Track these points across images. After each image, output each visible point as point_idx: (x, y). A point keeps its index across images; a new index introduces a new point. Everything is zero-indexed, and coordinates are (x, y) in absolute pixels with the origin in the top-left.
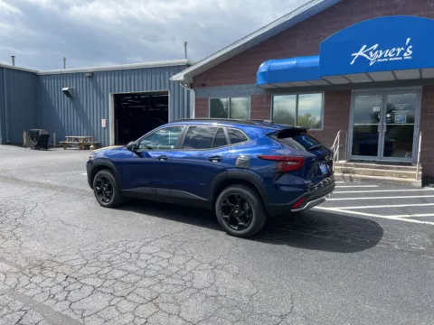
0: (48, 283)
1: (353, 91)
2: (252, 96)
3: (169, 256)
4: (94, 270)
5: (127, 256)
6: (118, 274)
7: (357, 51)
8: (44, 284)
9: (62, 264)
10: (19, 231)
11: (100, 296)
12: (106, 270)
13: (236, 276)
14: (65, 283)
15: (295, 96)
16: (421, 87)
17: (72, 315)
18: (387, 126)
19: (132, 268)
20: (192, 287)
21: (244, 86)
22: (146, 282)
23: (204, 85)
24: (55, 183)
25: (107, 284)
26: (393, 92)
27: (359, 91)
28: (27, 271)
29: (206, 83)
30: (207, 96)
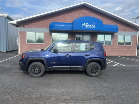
1: (75, 34)
2: (45, 32)
7: (83, 24)
15: (59, 34)
21: (43, 29)
23: (24, 27)
26: (85, 35)
27: (77, 34)
29: (24, 26)
30: (25, 31)
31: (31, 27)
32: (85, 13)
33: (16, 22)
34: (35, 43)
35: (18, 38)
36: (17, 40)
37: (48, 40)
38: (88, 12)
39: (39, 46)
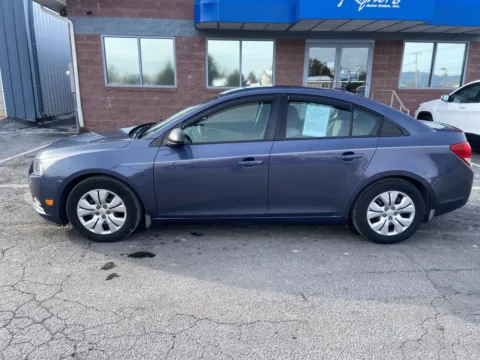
1: (308, 41)
2: (176, 38)
15: (238, 42)
16: (373, 42)
18: (342, 84)
21: (166, 21)
23: (89, 13)
26: (348, 45)
27: (315, 41)
29: (92, 10)
30: (98, 33)
31: (119, 15)
34: (140, 86)
35: (70, 65)
36: (68, 72)
37: (190, 73)
39: (156, 98)
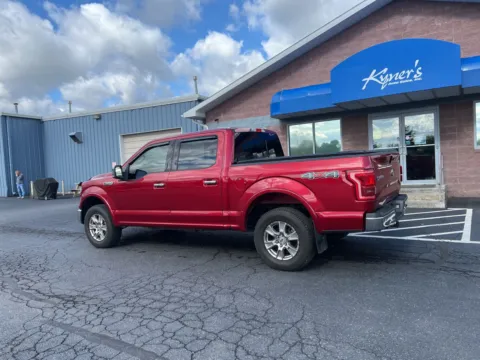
0: (82, 313)
1: (370, 115)
3: (191, 285)
4: (123, 301)
5: (152, 287)
6: (145, 302)
7: (368, 76)
8: (79, 314)
9: (92, 298)
10: (46, 275)
11: (131, 320)
12: (134, 300)
13: (253, 297)
14: (98, 313)
15: (310, 125)
16: (437, 107)
17: (109, 335)
18: (408, 149)
19: (158, 297)
20: (213, 307)
21: (260, 118)
22: (171, 306)
23: (217, 120)
24: (72, 231)
25: (136, 310)
26: (409, 114)
27: (374, 114)
28: (61, 306)
29: (218, 118)
31: (232, 118)
32: (404, 28)
33: (197, 111)
38: (418, 18)
